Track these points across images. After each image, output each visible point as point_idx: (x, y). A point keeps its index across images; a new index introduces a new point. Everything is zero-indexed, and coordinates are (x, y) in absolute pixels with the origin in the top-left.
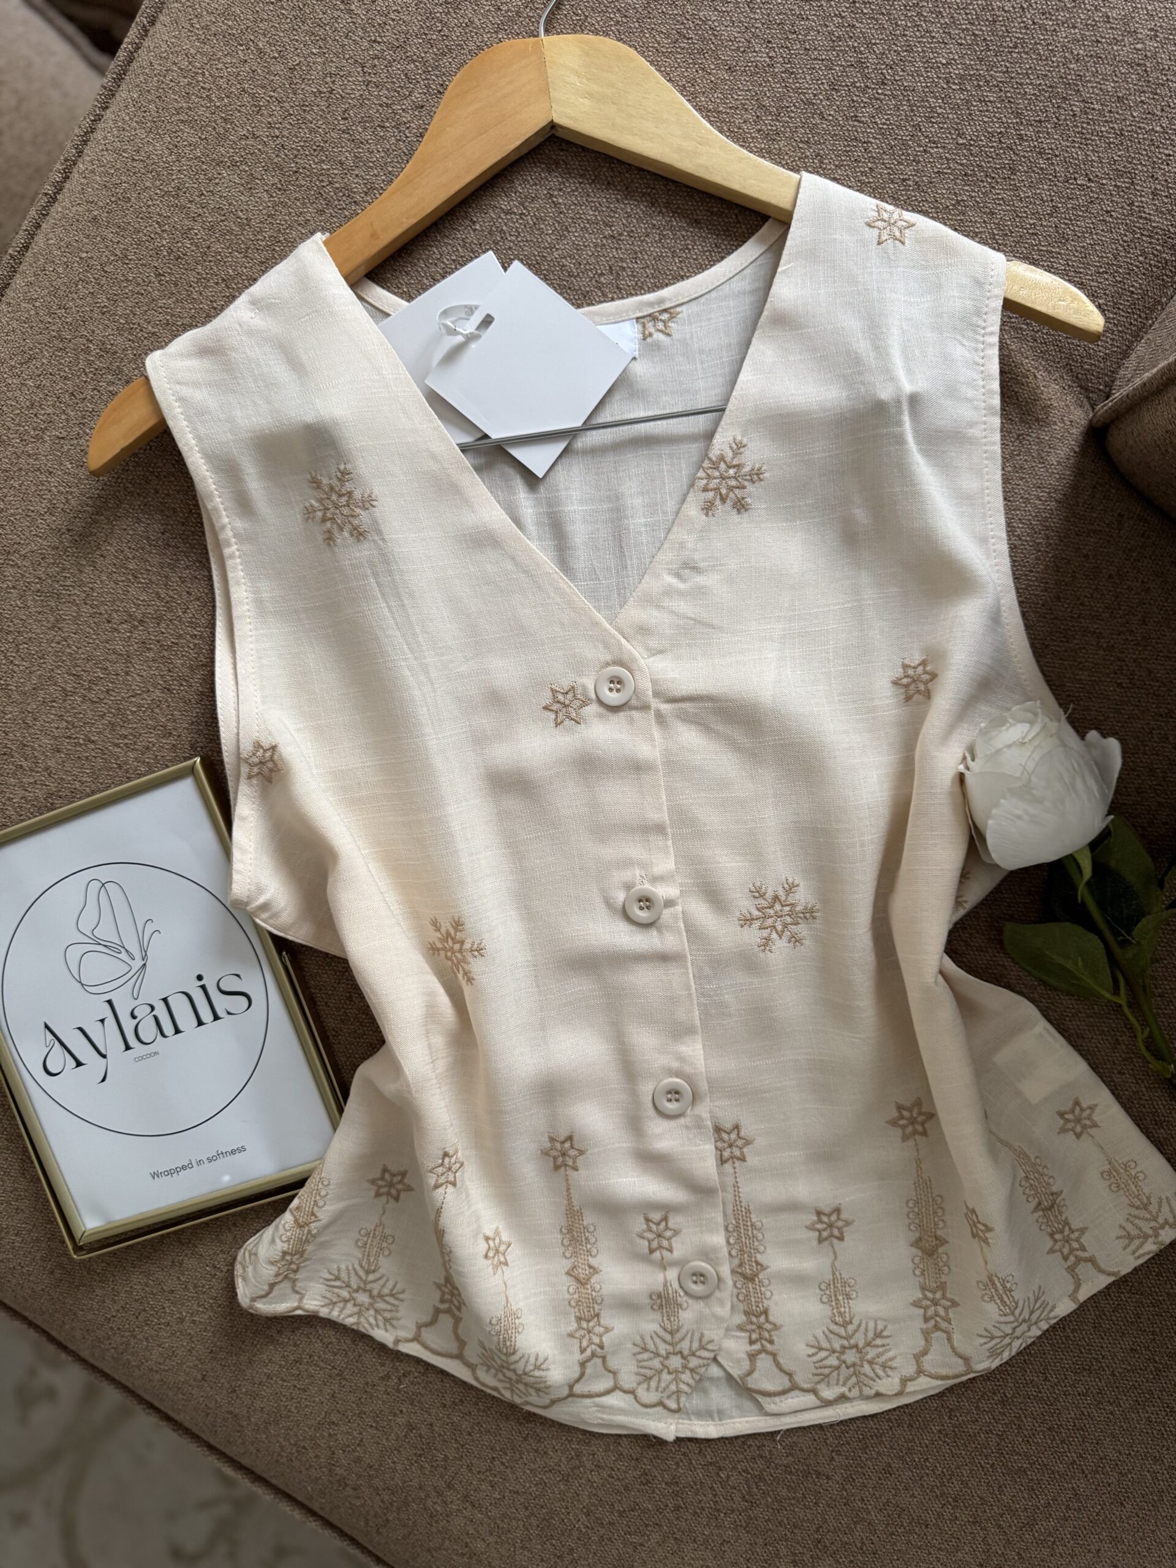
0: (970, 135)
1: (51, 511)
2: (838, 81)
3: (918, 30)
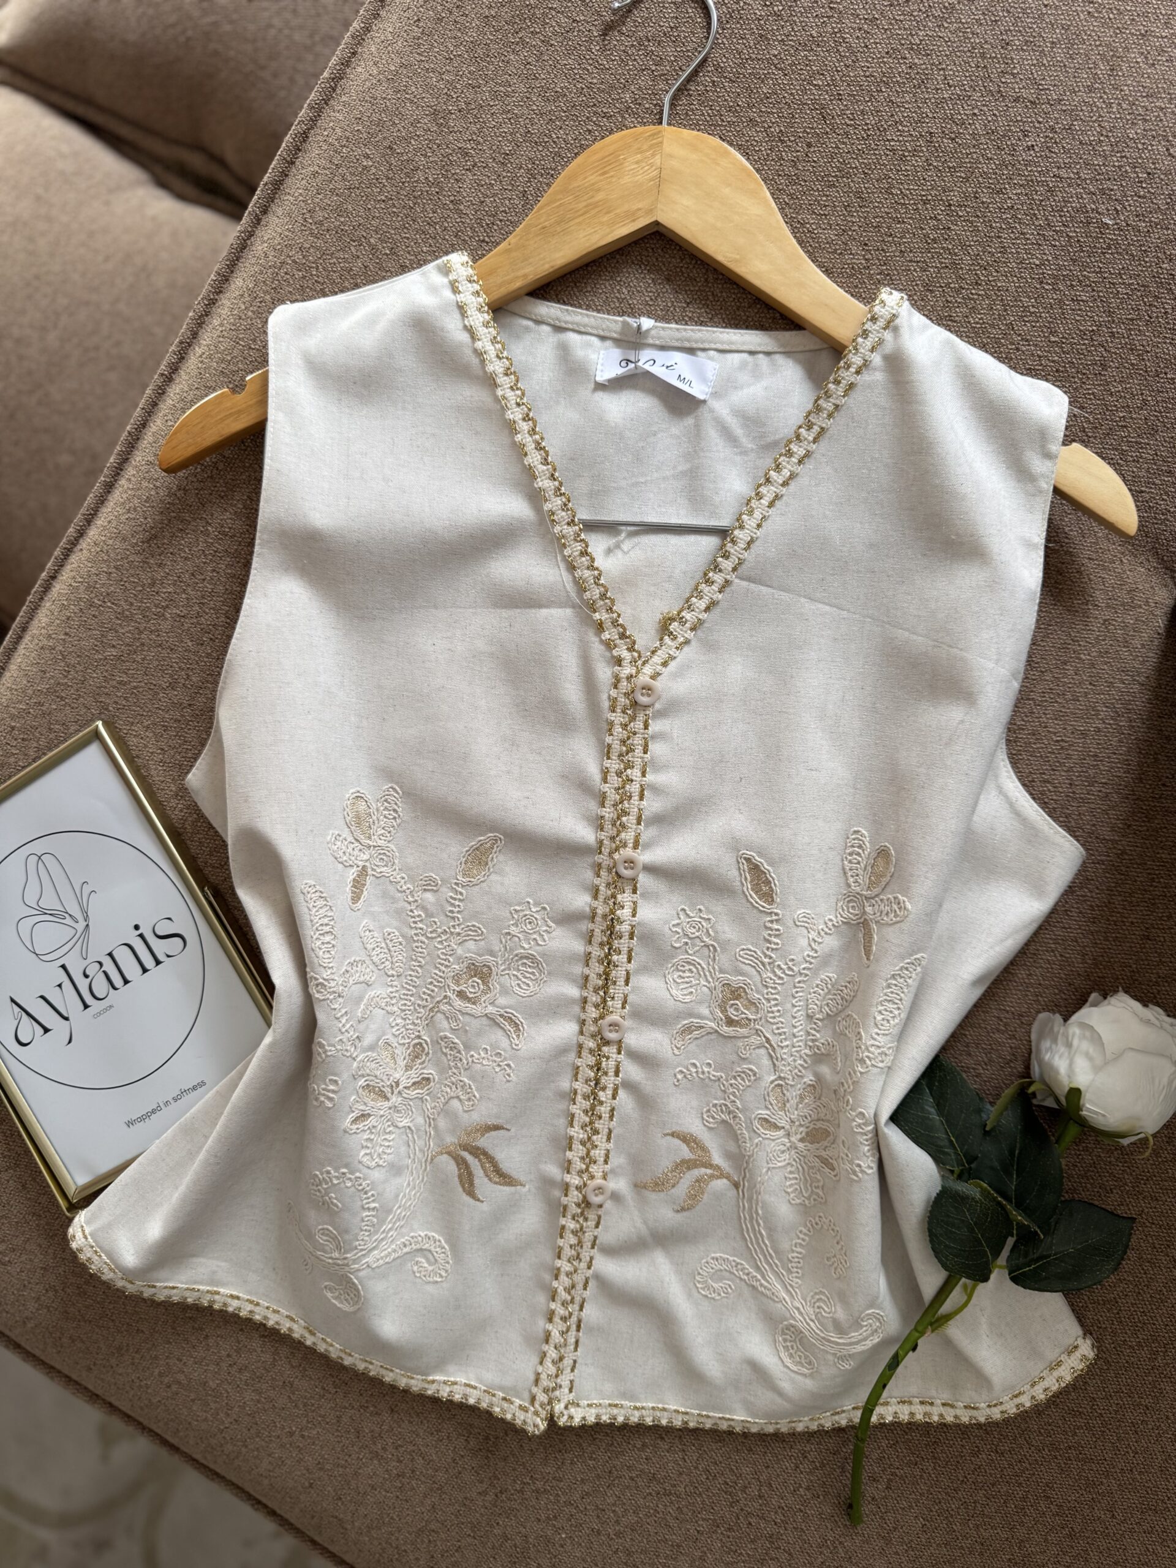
1: (172, 686)
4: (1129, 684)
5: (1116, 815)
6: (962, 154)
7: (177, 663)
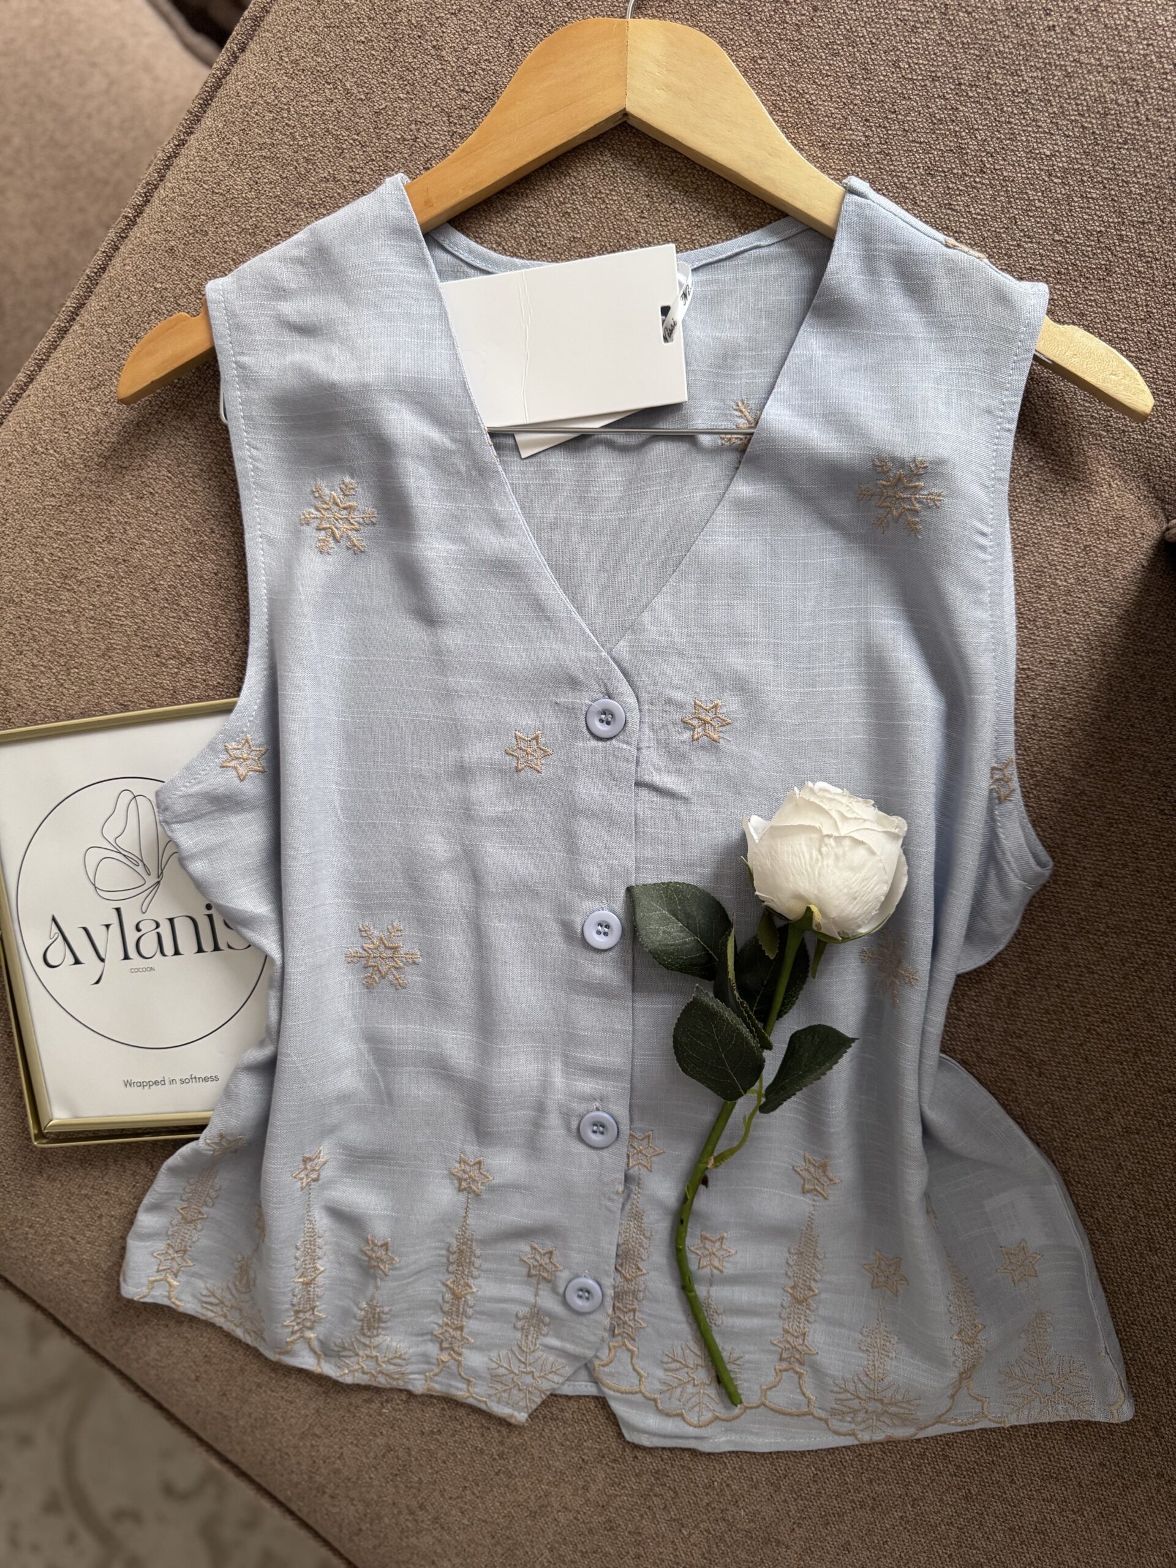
0: (1067, 232)
1: (109, 539)
2: (935, 166)
3: (1024, 118)
4: (1107, 616)
5: (1079, 752)
6: (978, 30)
7: (115, 516)
